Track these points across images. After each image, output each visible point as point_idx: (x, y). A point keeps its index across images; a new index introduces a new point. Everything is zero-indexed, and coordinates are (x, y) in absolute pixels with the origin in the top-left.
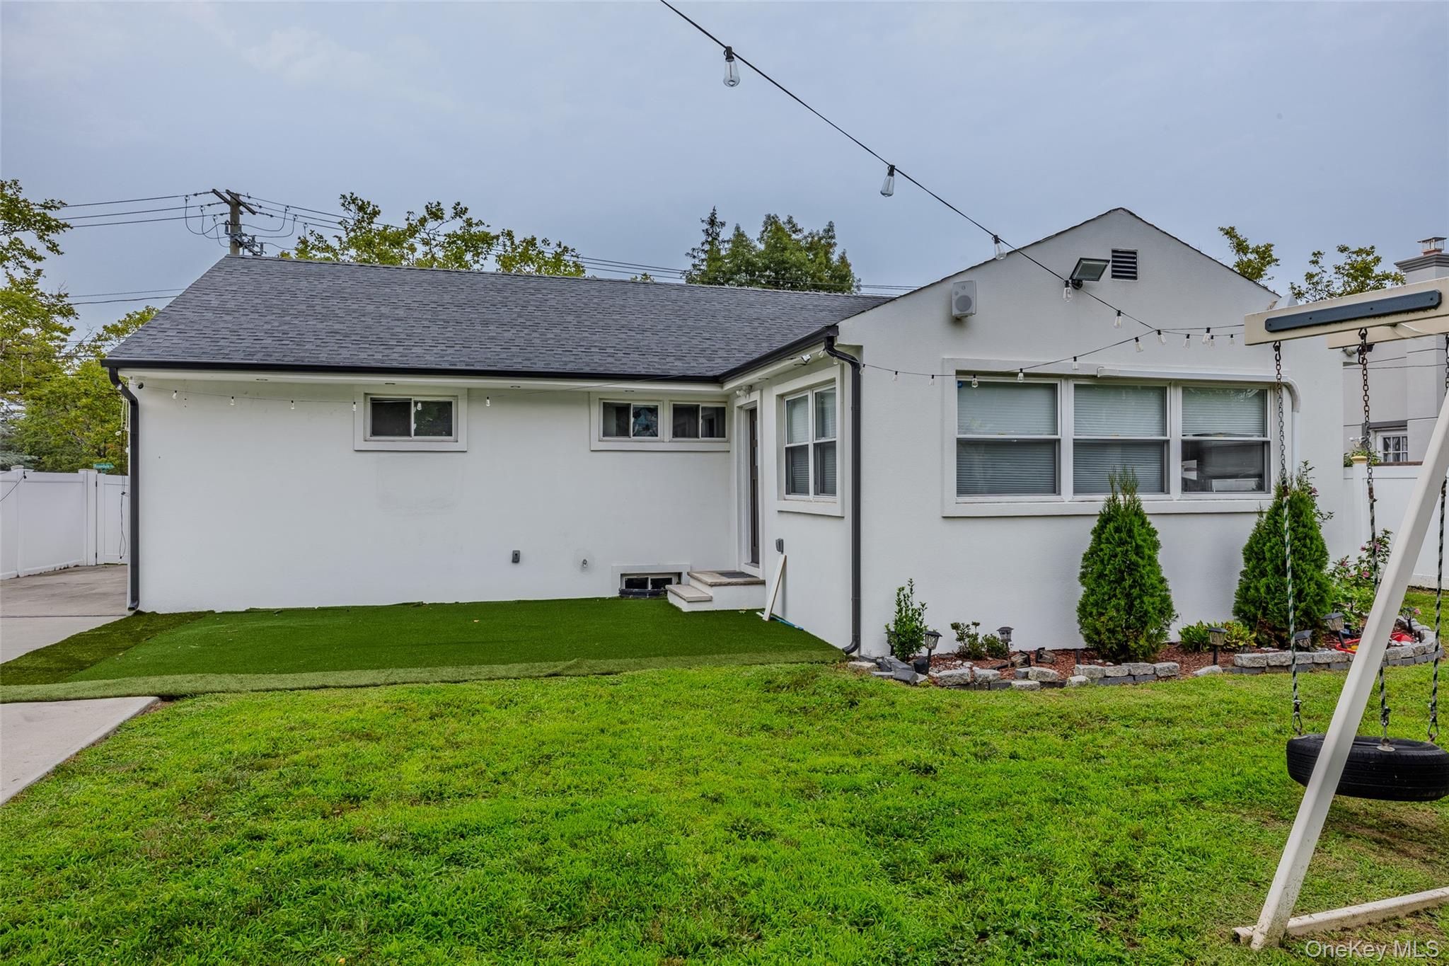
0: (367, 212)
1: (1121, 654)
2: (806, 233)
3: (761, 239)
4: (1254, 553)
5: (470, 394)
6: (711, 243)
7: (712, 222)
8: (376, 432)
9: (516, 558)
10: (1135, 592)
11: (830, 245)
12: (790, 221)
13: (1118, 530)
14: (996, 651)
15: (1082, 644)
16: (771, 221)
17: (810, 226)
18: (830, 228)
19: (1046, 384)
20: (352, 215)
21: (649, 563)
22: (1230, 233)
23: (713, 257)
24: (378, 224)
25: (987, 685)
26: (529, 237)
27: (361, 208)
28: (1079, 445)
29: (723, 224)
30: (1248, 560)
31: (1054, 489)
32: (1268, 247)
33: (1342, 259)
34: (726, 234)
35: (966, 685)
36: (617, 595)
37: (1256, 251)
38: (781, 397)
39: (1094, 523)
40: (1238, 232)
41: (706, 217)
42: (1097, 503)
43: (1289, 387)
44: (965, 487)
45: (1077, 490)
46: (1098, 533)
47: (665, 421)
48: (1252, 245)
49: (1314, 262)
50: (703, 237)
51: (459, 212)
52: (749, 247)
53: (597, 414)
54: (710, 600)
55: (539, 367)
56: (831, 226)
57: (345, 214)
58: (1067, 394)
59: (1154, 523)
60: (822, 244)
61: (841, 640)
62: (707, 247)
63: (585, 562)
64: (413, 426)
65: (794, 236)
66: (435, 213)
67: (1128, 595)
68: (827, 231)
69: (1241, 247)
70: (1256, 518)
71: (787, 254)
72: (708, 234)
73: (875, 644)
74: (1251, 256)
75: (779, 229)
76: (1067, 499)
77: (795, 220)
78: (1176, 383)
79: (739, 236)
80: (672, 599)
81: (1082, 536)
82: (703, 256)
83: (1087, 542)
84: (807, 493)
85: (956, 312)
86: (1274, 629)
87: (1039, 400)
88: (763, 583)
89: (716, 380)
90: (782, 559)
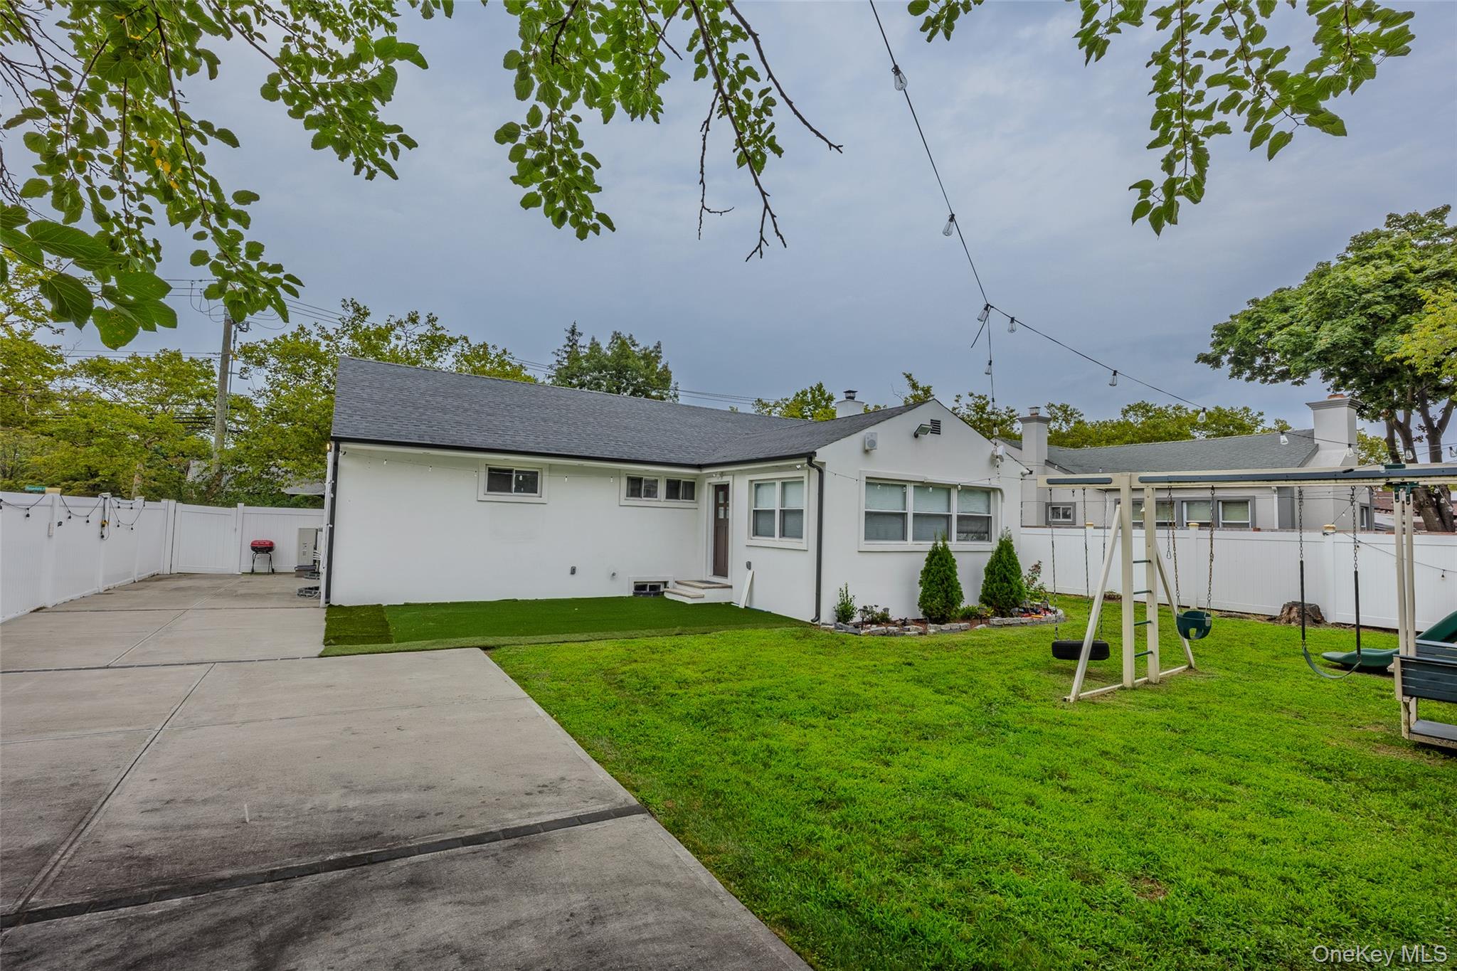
0: (361, 313)
1: (942, 620)
2: (641, 347)
3: (608, 348)
4: (990, 571)
5: (551, 468)
6: (571, 347)
7: (573, 332)
8: (490, 489)
9: (573, 571)
10: (949, 589)
11: (659, 358)
12: (631, 337)
13: (940, 559)
14: (883, 619)
15: (921, 617)
16: (617, 336)
17: (644, 343)
18: (658, 346)
19: (900, 485)
20: (350, 313)
21: (650, 576)
22: (909, 377)
23: (573, 356)
24: (368, 322)
25: (895, 634)
26: (482, 343)
27: (358, 310)
28: (915, 516)
29: (580, 334)
30: (987, 575)
31: (904, 538)
32: (929, 388)
33: (970, 401)
34: (584, 341)
35: (884, 635)
36: (631, 594)
37: (923, 389)
38: (751, 481)
39: (927, 555)
40: (913, 377)
41: (569, 328)
42: (928, 546)
43: (1001, 490)
44: (868, 537)
45: (914, 539)
46: (929, 561)
47: (662, 489)
48: (921, 386)
49: (957, 401)
50: (566, 342)
51: (432, 320)
52: (599, 350)
53: (624, 482)
54: (703, 597)
55: (598, 454)
56: (659, 343)
57: (344, 313)
58: (910, 490)
59: (954, 556)
60: (650, 358)
61: (808, 616)
62: (568, 349)
63: (614, 574)
64: (514, 486)
65: (633, 348)
66: (413, 319)
67: (946, 591)
68: (656, 347)
69: (915, 386)
70: (990, 554)
71: (630, 361)
72: (570, 341)
73: (828, 616)
74: (920, 392)
75: (623, 343)
76: (910, 544)
77: (634, 338)
78: (956, 486)
79: (595, 346)
80: (667, 596)
81: (921, 562)
82: (565, 355)
83: (923, 565)
84: (774, 536)
85: (867, 448)
86: (999, 608)
87: (897, 493)
88: (731, 587)
89: (699, 467)
90: (750, 573)
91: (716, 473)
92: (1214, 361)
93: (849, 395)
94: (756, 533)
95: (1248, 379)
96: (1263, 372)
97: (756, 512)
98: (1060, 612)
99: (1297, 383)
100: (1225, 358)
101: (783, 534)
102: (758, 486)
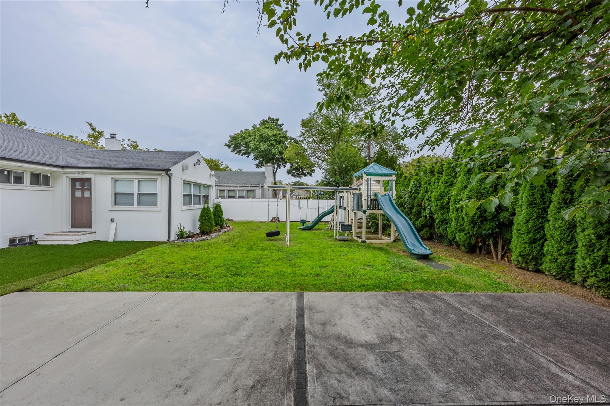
15: (199, 232)
19: (190, 183)
21: (20, 233)
28: (194, 195)
36: (7, 247)
38: (112, 178)
39: (201, 210)
42: (201, 206)
43: (212, 186)
44: (185, 204)
45: (193, 204)
46: (203, 212)
47: (27, 178)
58: (192, 186)
61: (161, 239)
76: (192, 207)
78: (203, 185)
84: (133, 205)
85: (184, 168)
87: (189, 186)
88: (95, 232)
89: (63, 167)
90: (113, 225)
91: (78, 172)
92: (229, 147)
93: (112, 136)
94: (115, 204)
95: (241, 155)
96: (239, 152)
97: (115, 194)
98: (231, 227)
99: (247, 157)
100: (232, 146)
101: (139, 204)
102: (116, 181)
